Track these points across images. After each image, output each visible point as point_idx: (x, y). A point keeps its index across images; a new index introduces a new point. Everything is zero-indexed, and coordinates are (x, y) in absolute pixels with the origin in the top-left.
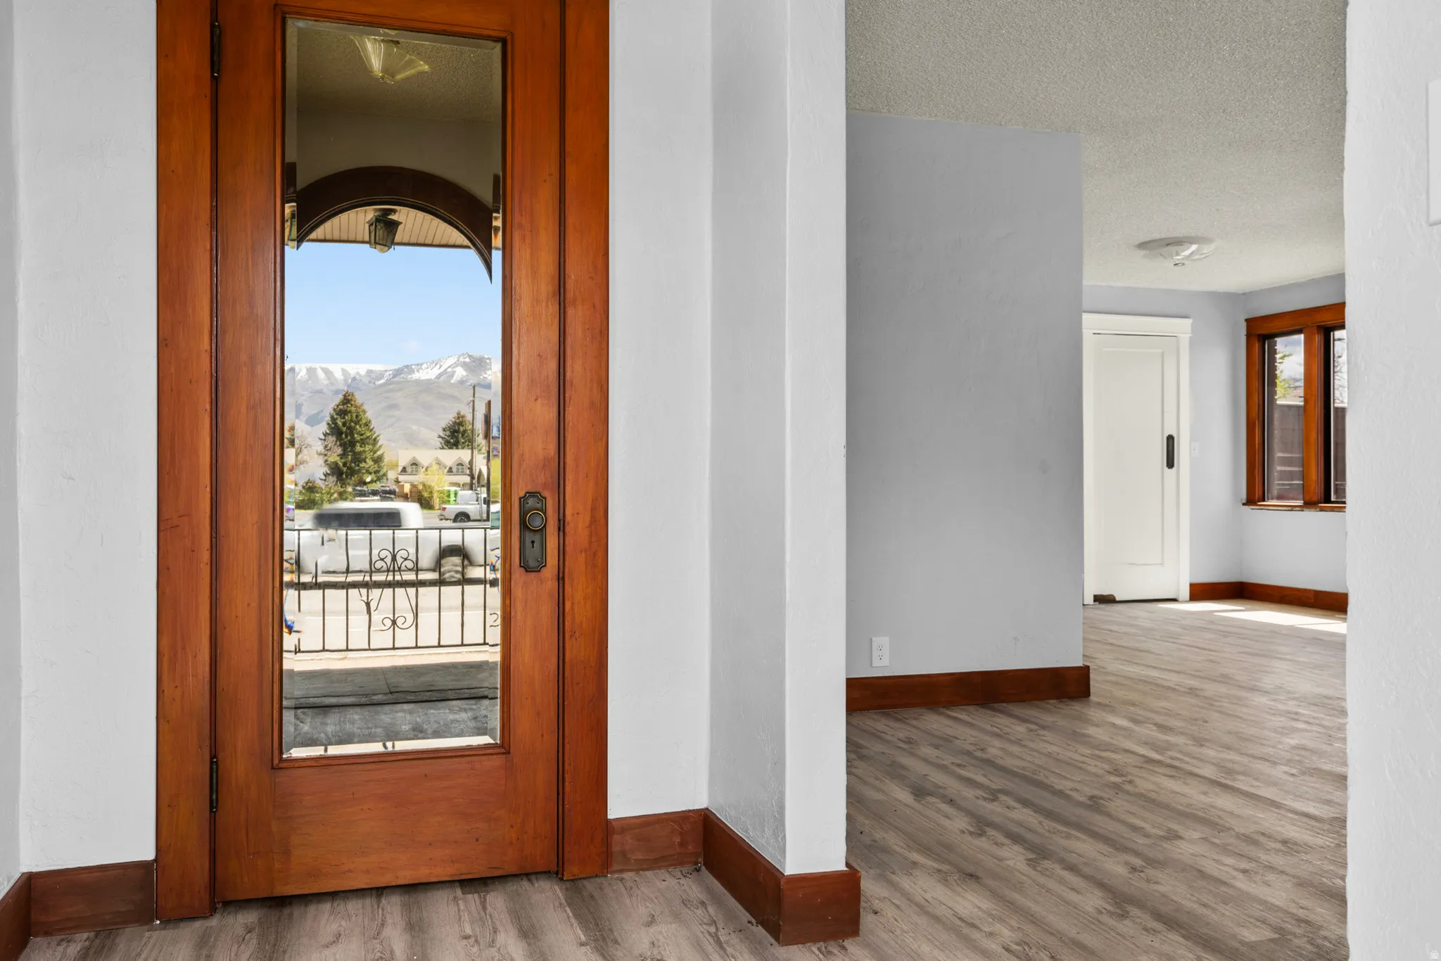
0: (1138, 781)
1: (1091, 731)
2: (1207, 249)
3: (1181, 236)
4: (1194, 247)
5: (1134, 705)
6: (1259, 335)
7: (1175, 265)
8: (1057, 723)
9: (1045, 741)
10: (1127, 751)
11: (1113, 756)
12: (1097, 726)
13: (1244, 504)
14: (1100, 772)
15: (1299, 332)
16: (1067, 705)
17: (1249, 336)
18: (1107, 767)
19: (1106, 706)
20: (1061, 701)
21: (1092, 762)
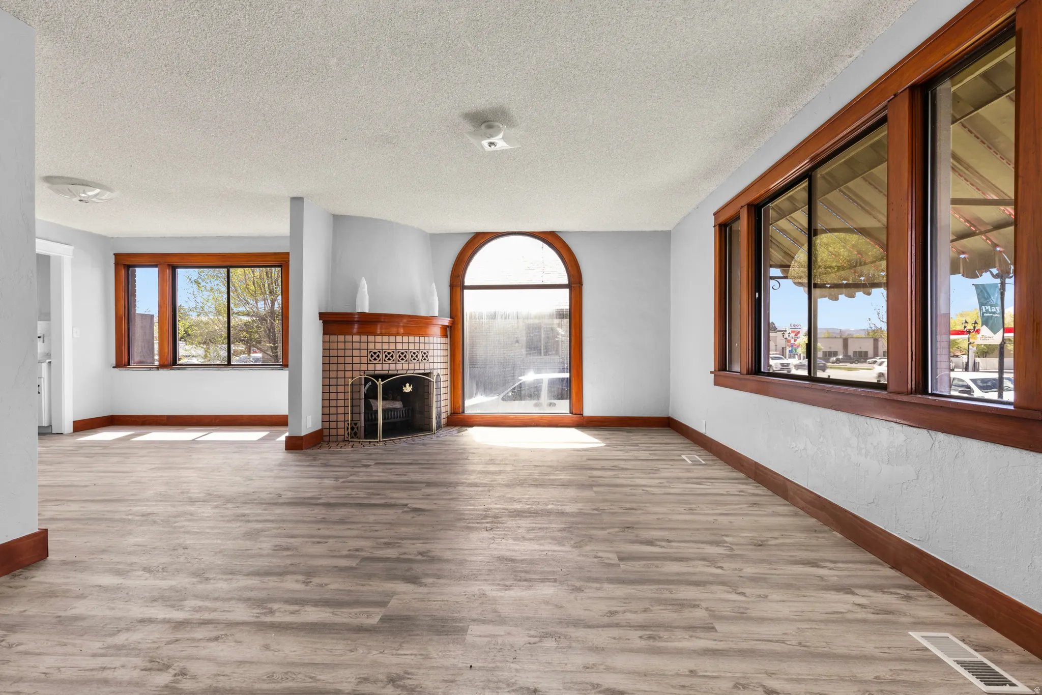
0: (194, 667)
1: (80, 608)
2: (107, 195)
3: (89, 180)
4: (98, 191)
5: (104, 551)
6: (124, 265)
7: (81, 200)
8: (27, 613)
9: (27, 653)
10: (142, 621)
11: (134, 637)
12: (82, 597)
13: (113, 367)
14: (136, 674)
15: (155, 266)
16: (26, 578)
17: (116, 264)
18: (138, 661)
19: (73, 563)
20: (15, 576)
21: (117, 662)
